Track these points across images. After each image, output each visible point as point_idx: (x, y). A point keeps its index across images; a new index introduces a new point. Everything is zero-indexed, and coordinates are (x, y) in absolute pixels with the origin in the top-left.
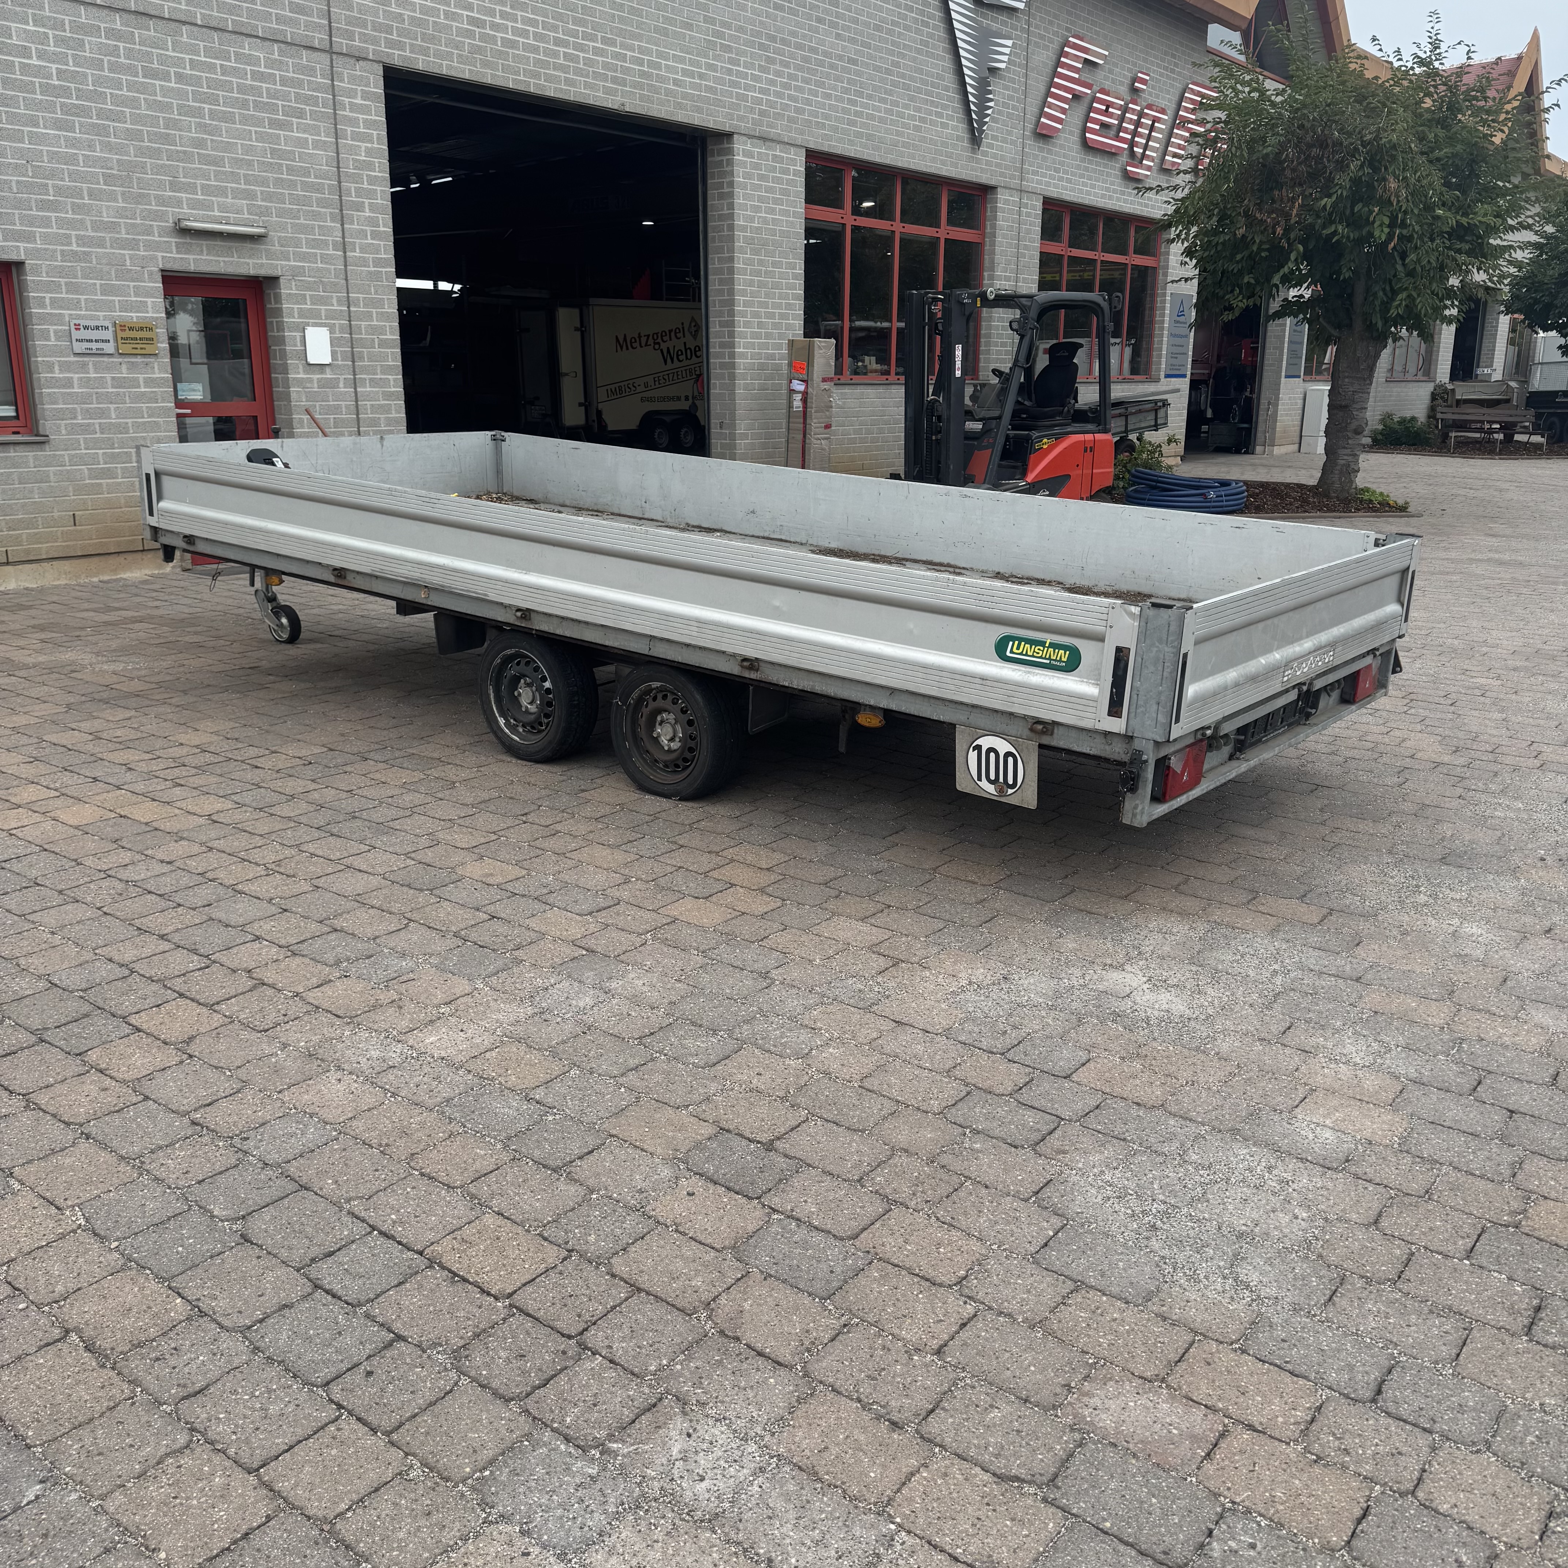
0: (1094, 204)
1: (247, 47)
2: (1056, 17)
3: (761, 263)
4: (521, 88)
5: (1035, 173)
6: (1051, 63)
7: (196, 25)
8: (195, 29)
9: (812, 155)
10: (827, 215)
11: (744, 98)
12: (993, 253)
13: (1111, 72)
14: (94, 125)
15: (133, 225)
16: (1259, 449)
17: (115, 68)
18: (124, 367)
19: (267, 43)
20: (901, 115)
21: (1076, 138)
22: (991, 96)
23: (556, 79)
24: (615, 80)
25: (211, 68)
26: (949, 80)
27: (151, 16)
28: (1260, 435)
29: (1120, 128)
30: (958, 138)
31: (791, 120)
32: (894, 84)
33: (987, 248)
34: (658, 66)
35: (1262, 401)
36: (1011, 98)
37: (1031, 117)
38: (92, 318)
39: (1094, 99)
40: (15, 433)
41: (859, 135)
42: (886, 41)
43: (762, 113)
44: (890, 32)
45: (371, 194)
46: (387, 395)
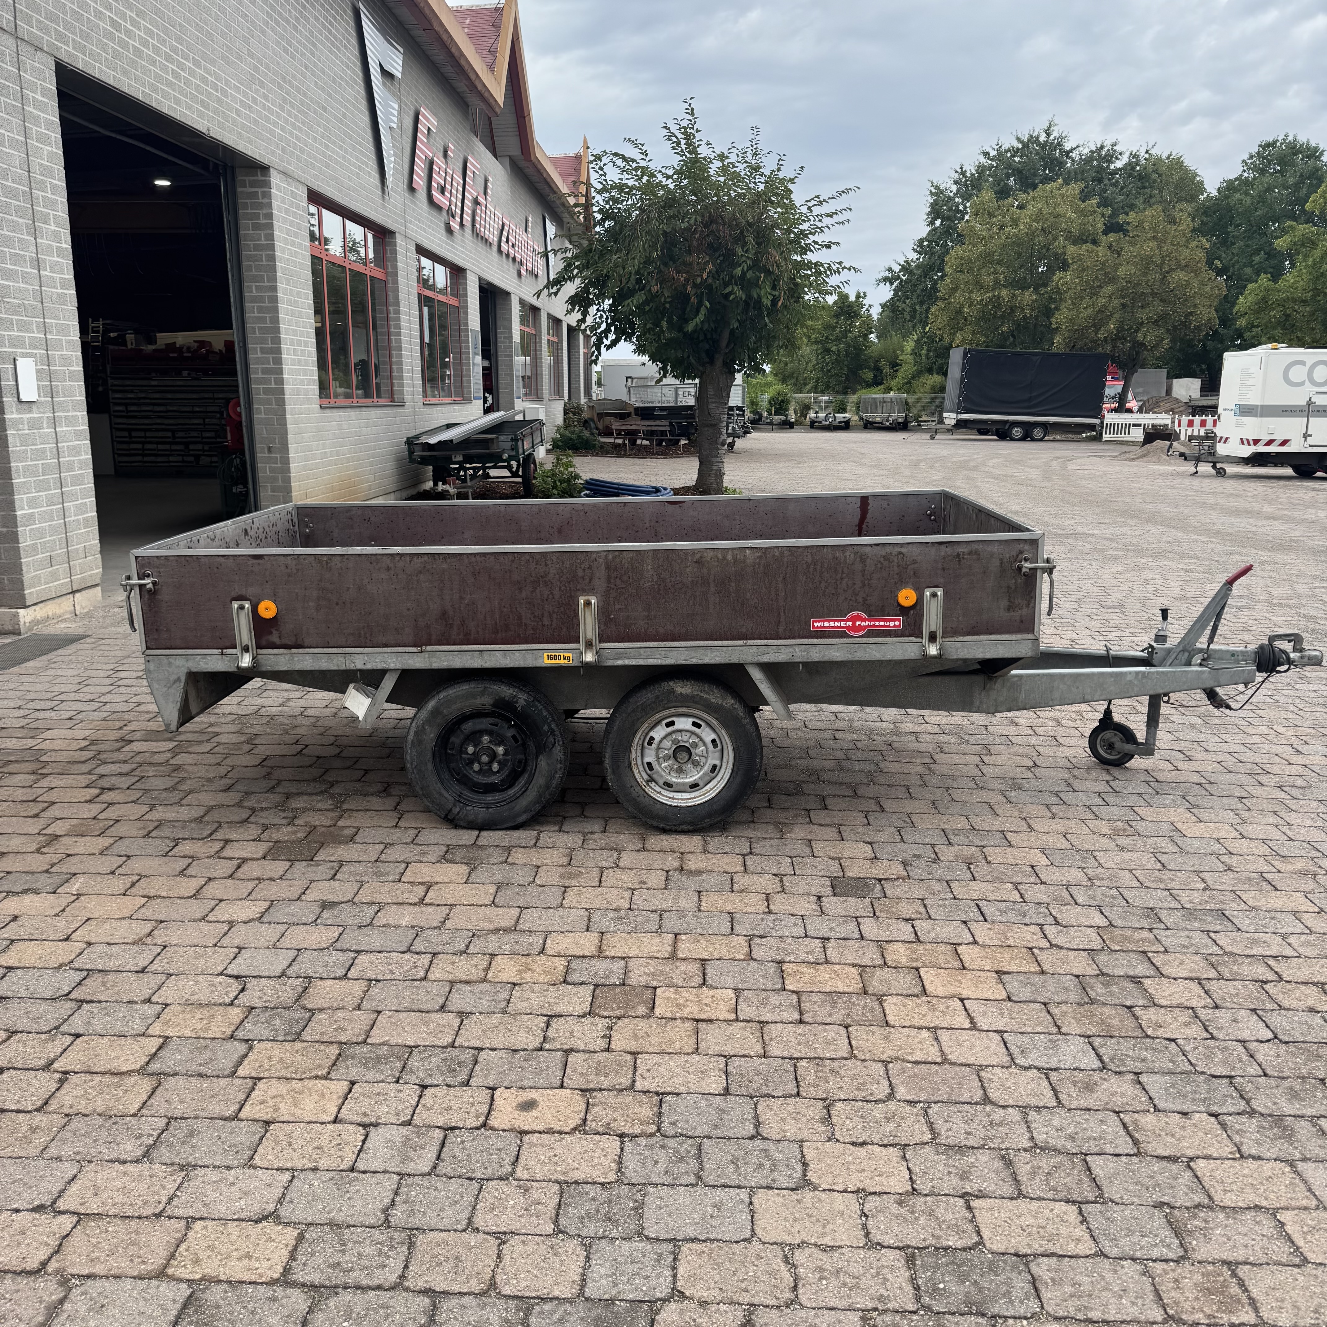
0: (436, 251)
2: (410, 87)
3: (291, 292)
6: (411, 128)
9: (309, 193)
11: (274, 134)
12: (397, 290)
13: (435, 139)
20: (350, 162)
21: (425, 194)
22: (392, 152)
24: (202, 103)
26: (369, 133)
29: (444, 188)
30: (376, 187)
31: (298, 159)
32: (345, 133)
33: (390, 285)
34: (226, 94)
37: (406, 173)
39: (434, 162)
42: (339, 93)
43: (284, 150)
45: (54, 205)
46: (78, 434)
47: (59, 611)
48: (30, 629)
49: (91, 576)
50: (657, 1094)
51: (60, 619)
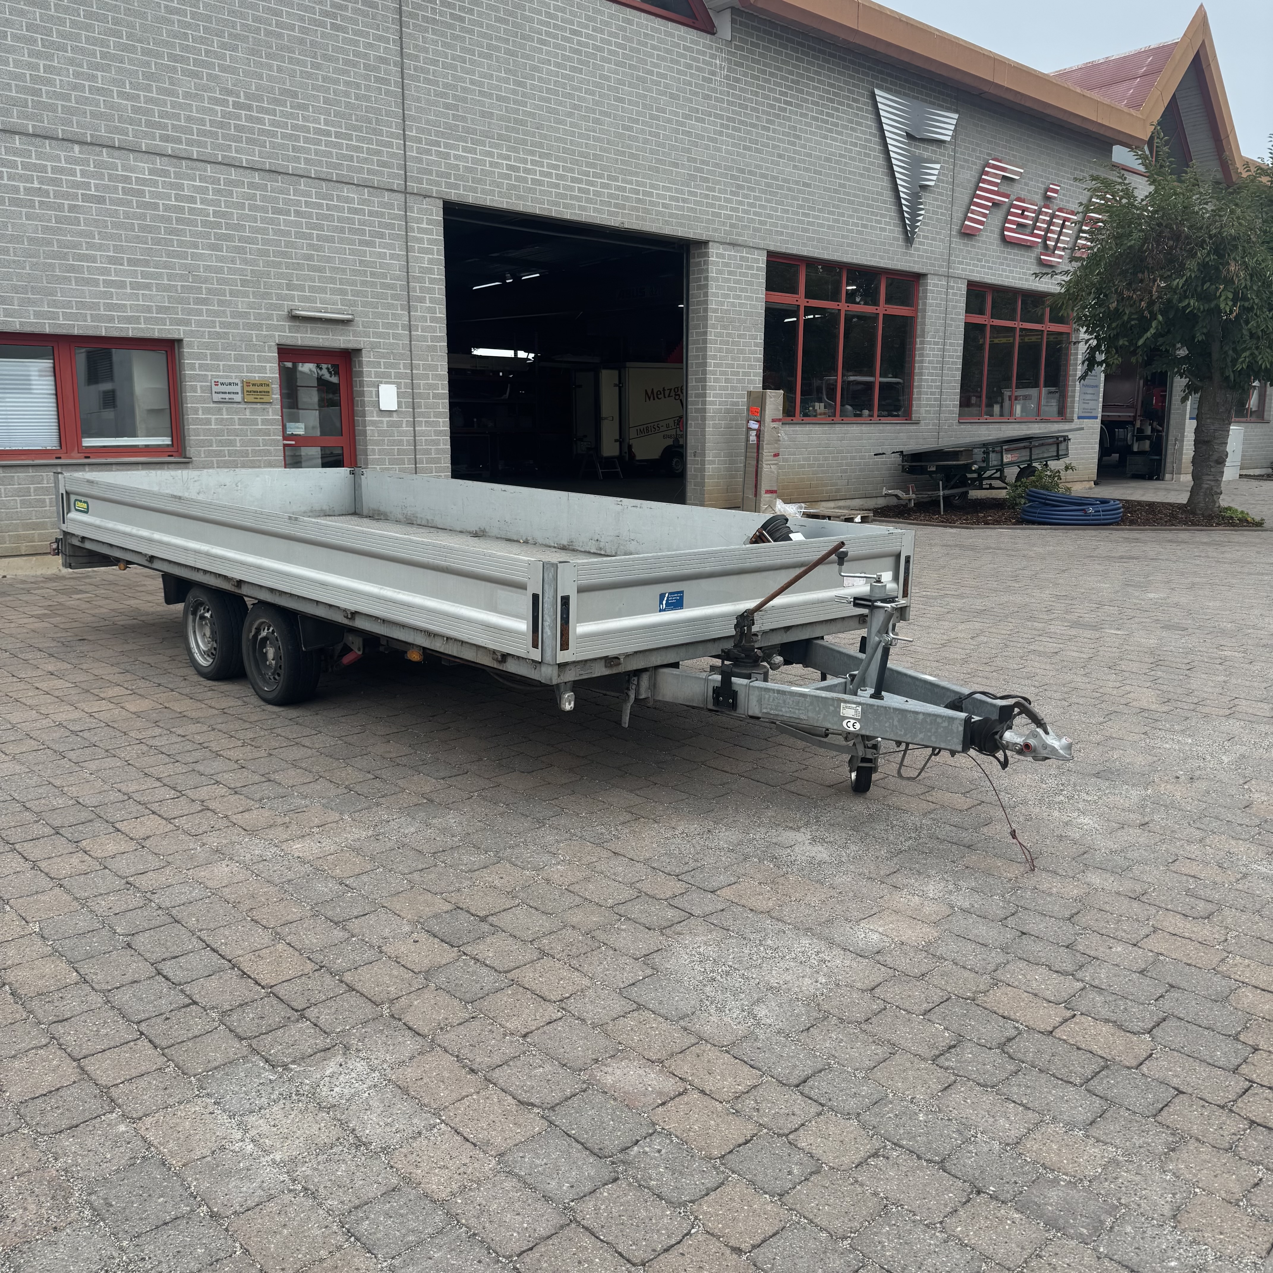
0: (1013, 285)
1: (346, 192)
2: (977, 145)
3: (729, 335)
4: (546, 213)
5: (961, 263)
6: (974, 180)
7: (311, 177)
8: (309, 180)
9: (771, 255)
10: (784, 299)
11: (718, 215)
12: (924, 324)
13: (1026, 184)
14: (235, 247)
15: (259, 313)
16: (1168, 476)
17: (252, 208)
18: (248, 410)
19: (360, 188)
20: (846, 223)
21: (996, 235)
22: (922, 206)
23: (572, 206)
24: (616, 206)
25: (320, 206)
26: (888, 195)
27: (280, 173)
28: (1168, 465)
29: (1035, 227)
30: (895, 239)
31: (755, 230)
32: (840, 200)
33: (919, 320)
34: (650, 194)
35: (1170, 438)
36: (939, 207)
37: (957, 220)
38: (227, 377)
39: (1012, 206)
40: (169, 456)
41: (810, 239)
42: (834, 169)
43: (732, 226)
44: (837, 162)
45: (430, 291)
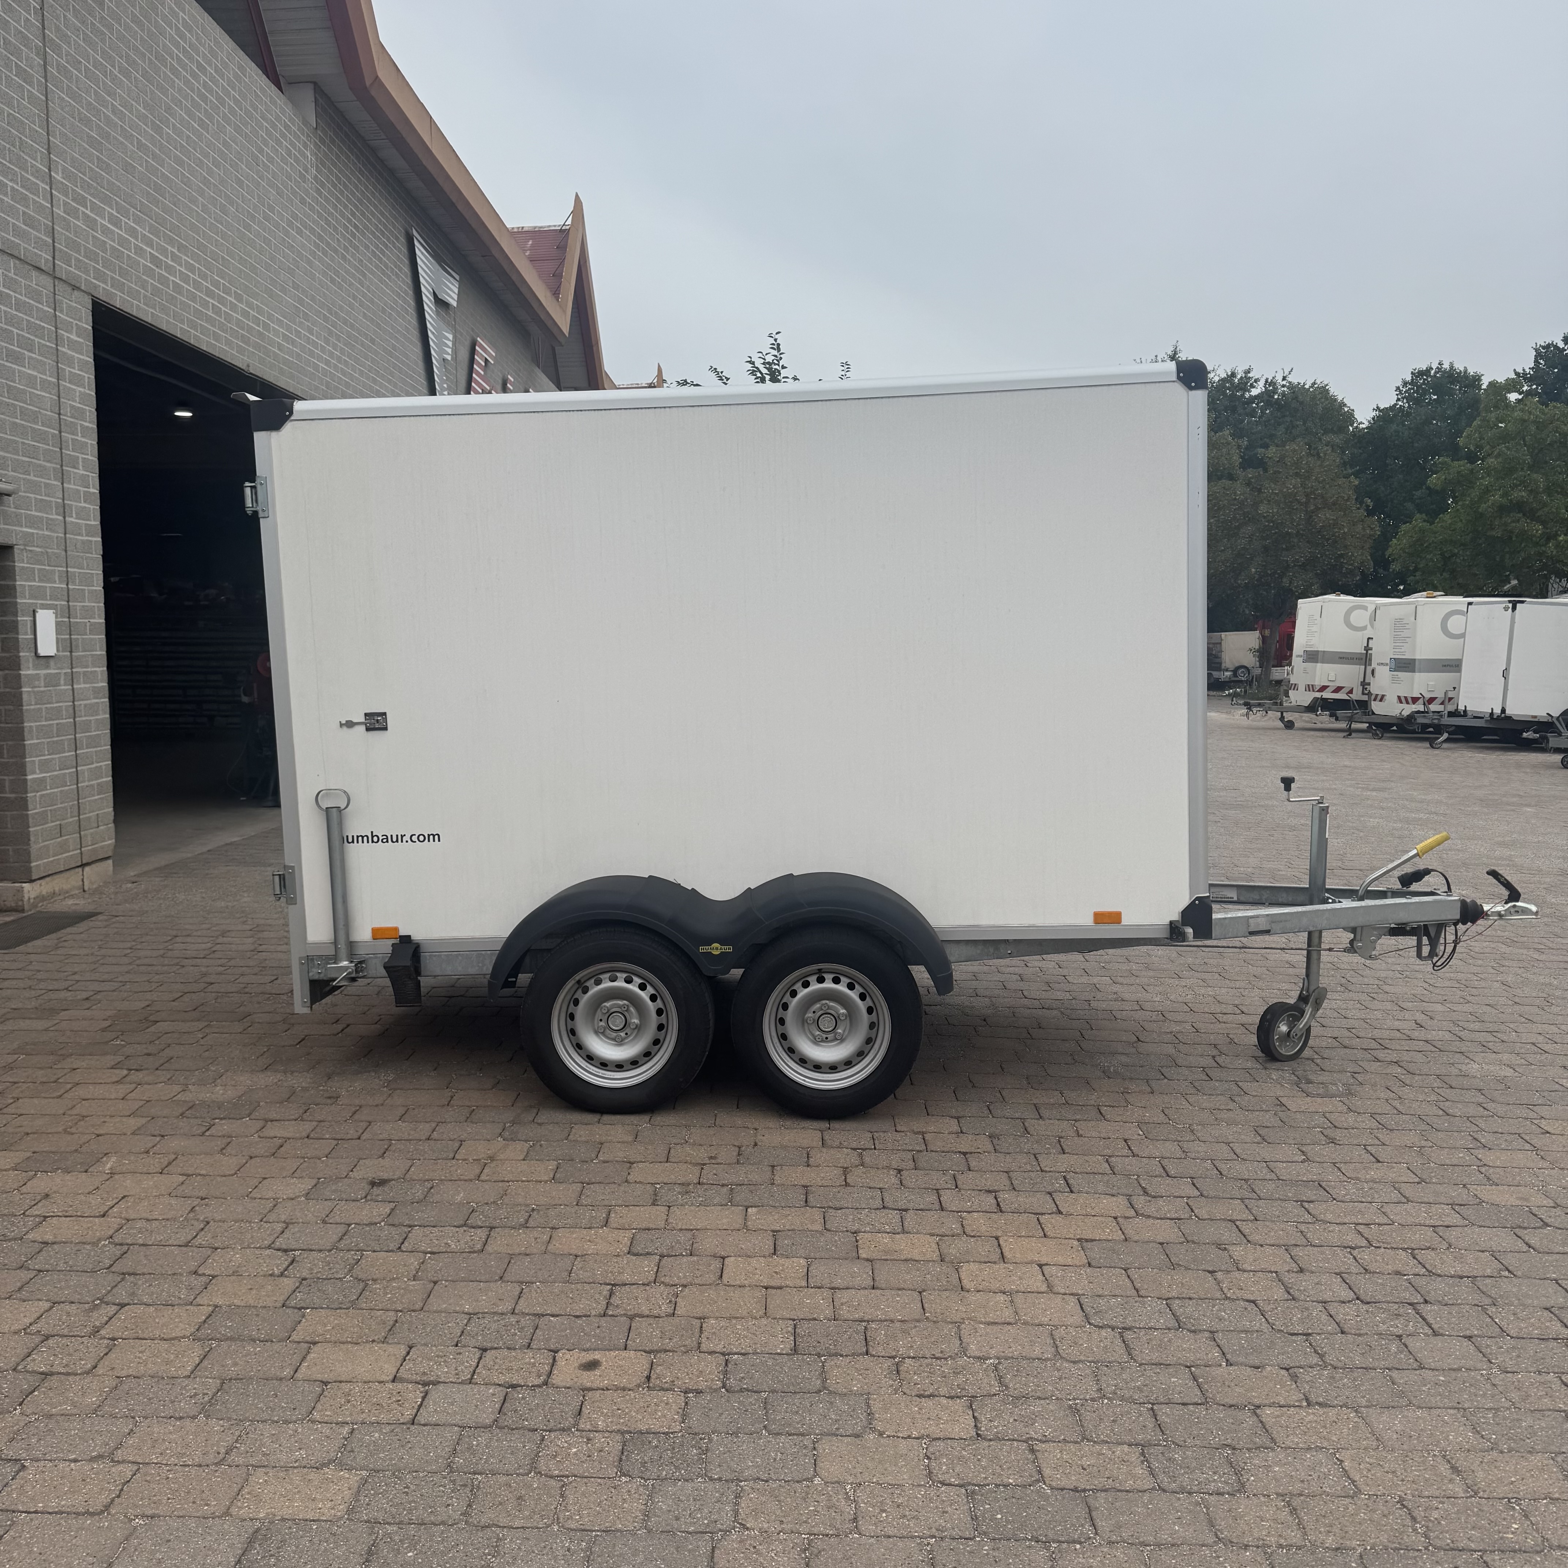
2: (471, 317)
6: (467, 360)
13: (493, 371)
19: (6, 257)
23: (207, 332)
24: (243, 338)
34: (268, 328)
44: (390, 316)
46: (96, 692)
47: (66, 887)
48: (35, 906)
49: (102, 847)
50: (723, 1354)
51: (66, 894)
